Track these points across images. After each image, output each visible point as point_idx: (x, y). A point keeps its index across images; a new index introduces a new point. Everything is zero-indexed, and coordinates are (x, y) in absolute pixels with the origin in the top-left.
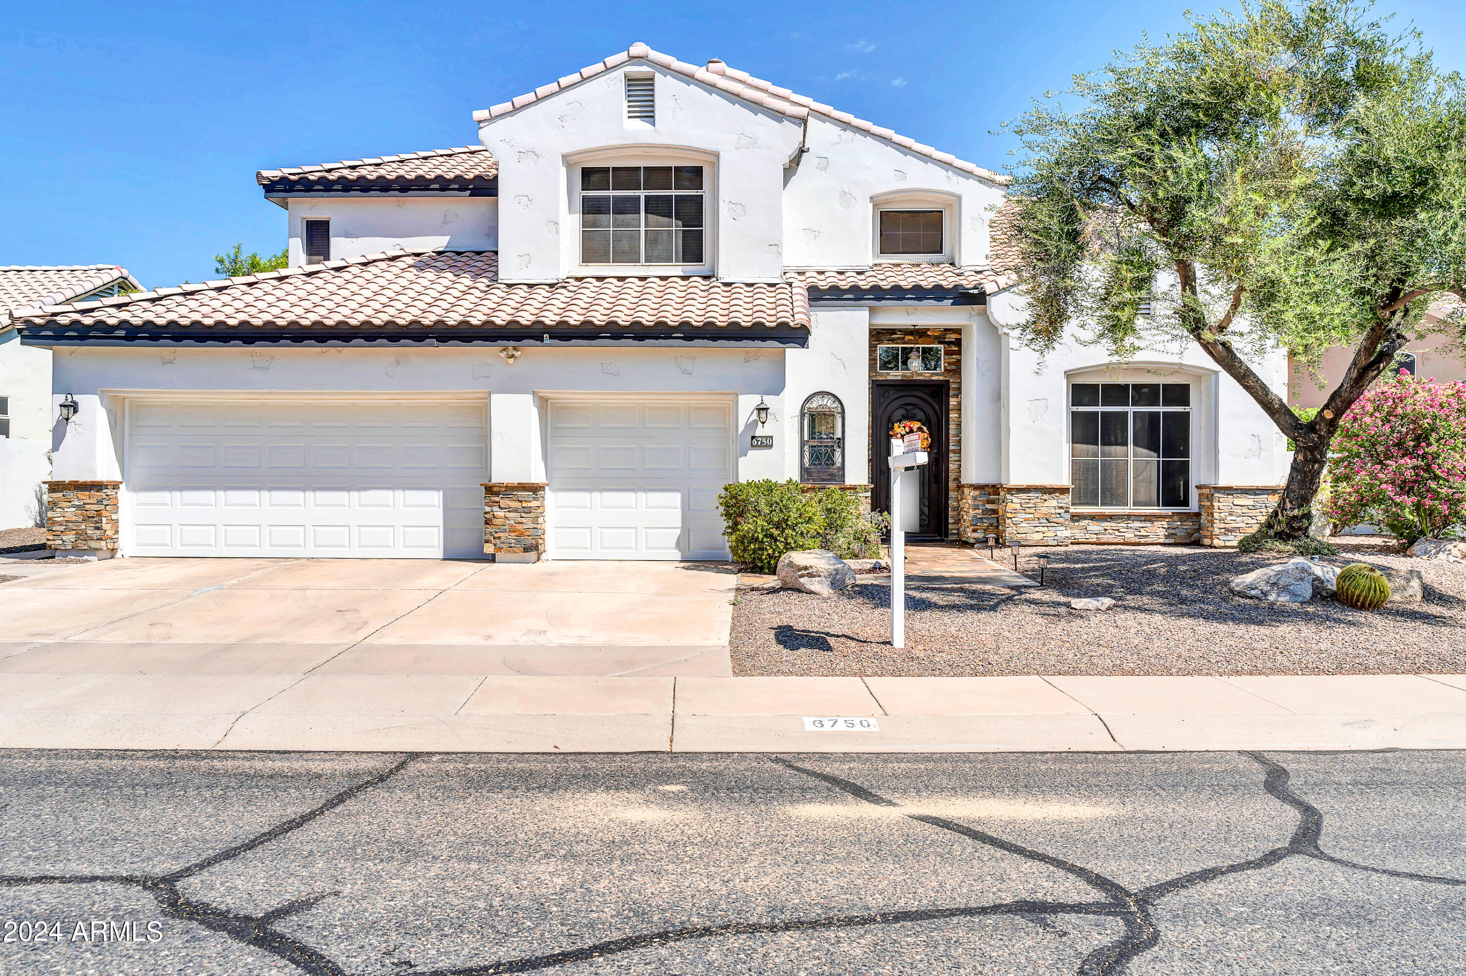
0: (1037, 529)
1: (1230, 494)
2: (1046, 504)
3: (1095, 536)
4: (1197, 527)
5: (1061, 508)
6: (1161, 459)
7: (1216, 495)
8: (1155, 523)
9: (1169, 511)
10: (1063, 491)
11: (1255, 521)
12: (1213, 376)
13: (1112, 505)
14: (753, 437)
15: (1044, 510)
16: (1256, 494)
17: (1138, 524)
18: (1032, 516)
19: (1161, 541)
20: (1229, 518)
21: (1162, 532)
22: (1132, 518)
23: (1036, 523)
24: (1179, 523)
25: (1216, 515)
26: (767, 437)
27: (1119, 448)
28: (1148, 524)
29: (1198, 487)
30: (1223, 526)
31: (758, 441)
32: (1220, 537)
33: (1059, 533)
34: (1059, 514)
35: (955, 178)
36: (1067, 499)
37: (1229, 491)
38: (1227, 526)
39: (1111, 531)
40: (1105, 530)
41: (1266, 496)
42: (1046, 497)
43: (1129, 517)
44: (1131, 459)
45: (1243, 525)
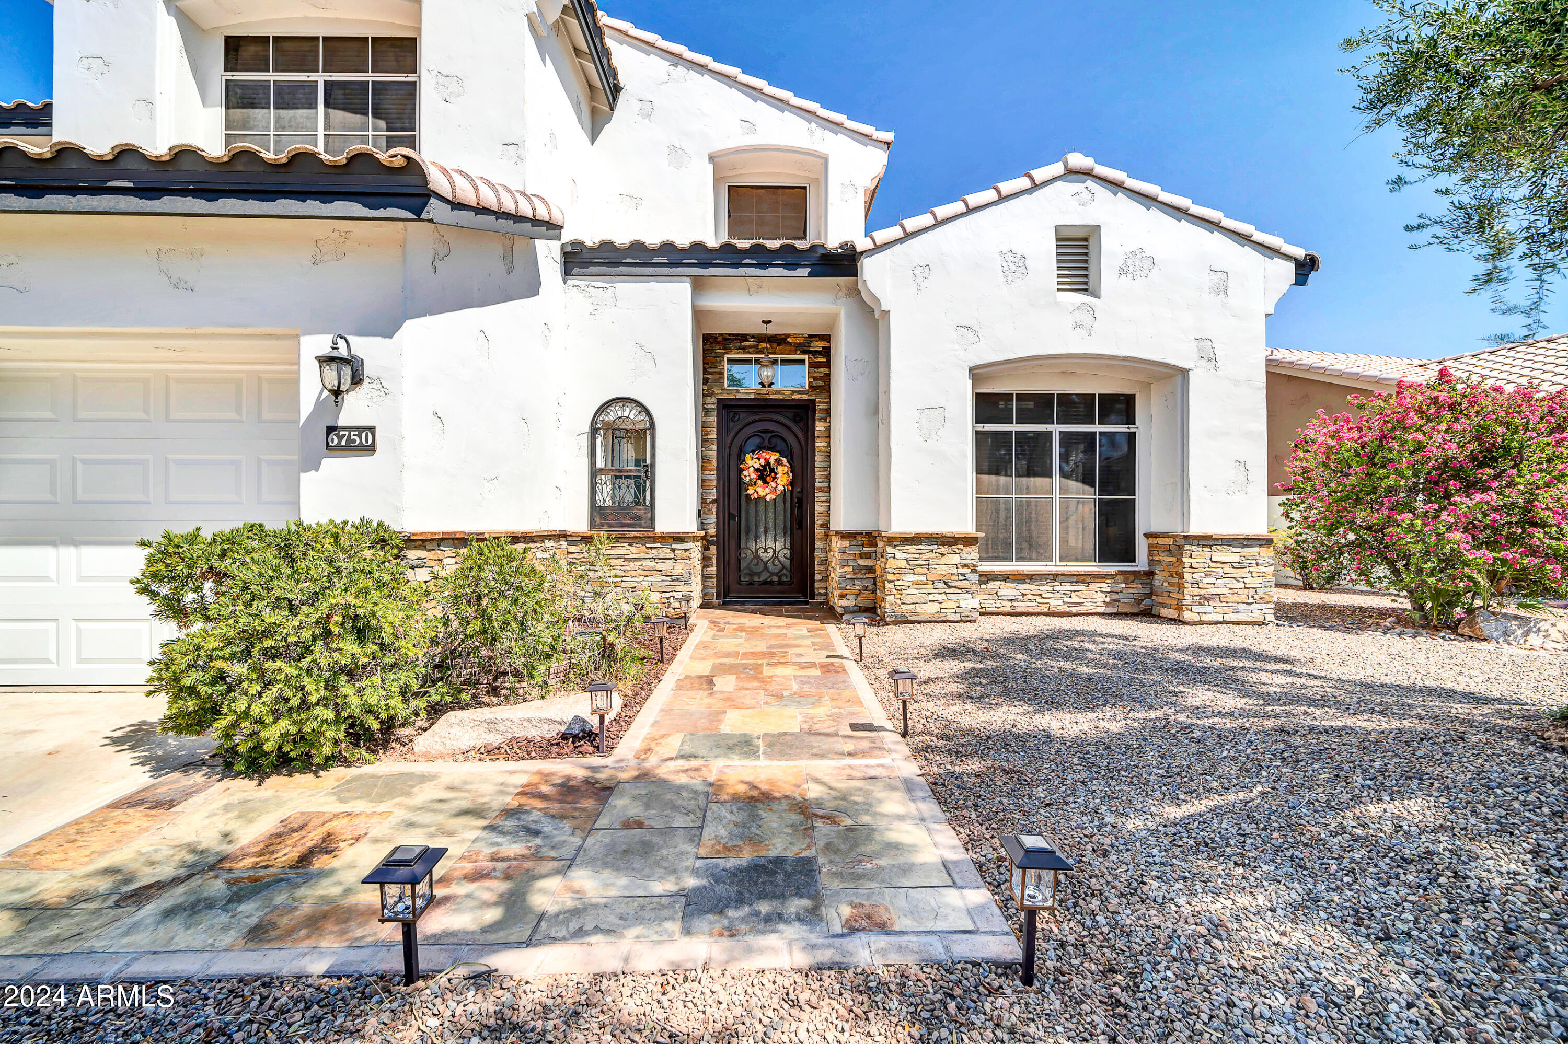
0: (931, 597)
1: (1204, 546)
2: (944, 560)
3: (1009, 604)
4: (1147, 591)
5: (966, 566)
6: (1097, 497)
7: (1187, 547)
8: (1091, 585)
9: (1111, 568)
10: (968, 541)
11: (1242, 585)
12: (1179, 378)
13: (1031, 560)
14: (331, 430)
15: (941, 570)
16: (1244, 546)
17: (1068, 587)
18: (923, 578)
19: (1102, 609)
20: (1206, 581)
21: (1100, 598)
22: (1060, 578)
23: (930, 588)
24: (1123, 585)
25: (1187, 576)
26: (361, 429)
27: (1039, 480)
28: (1081, 587)
29: (1146, 535)
30: (1197, 591)
31: (340, 438)
32: (1194, 608)
33: (963, 604)
34: (963, 575)
35: (819, 132)
36: (973, 553)
37: (1205, 541)
38: (1203, 592)
39: (1031, 597)
40: (1023, 595)
41: (1257, 549)
42: (943, 550)
43: (1055, 577)
44: (1057, 496)
45: (1226, 591)
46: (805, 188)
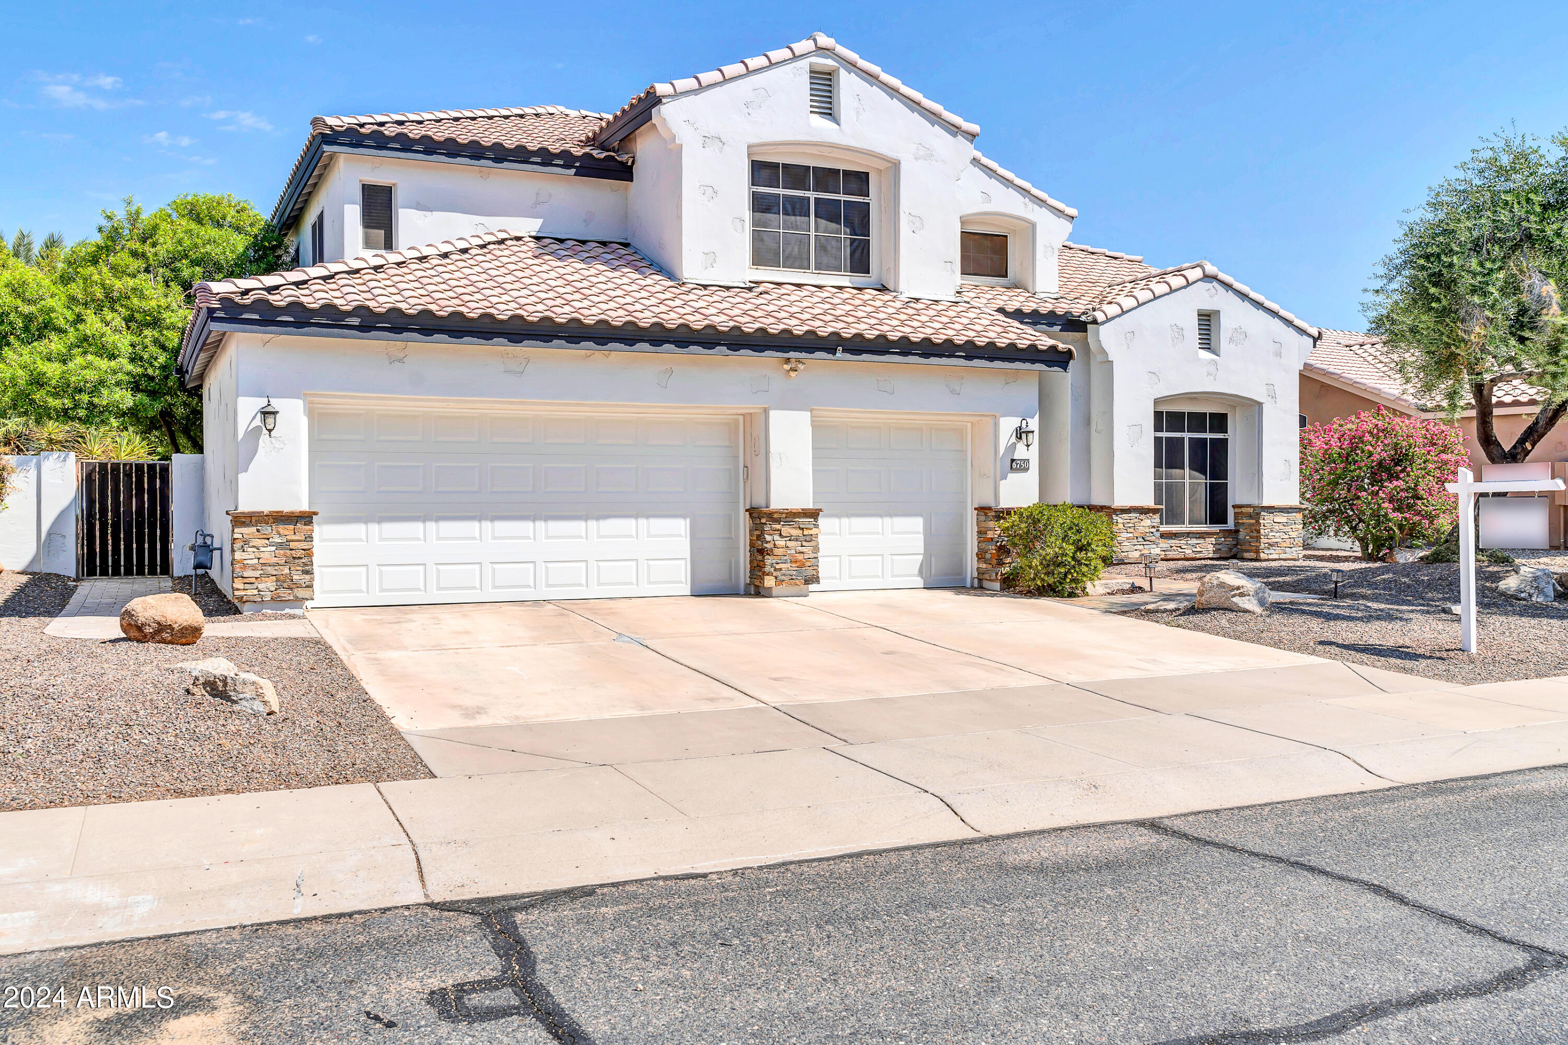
0: (1136, 547)
1: (1270, 513)
2: (1142, 523)
3: (1163, 553)
4: (1235, 543)
5: (1153, 527)
6: (1208, 481)
7: (1263, 513)
8: (1207, 539)
9: (1216, 528)
10: (1154, 511)
11: (1288, 536)
12: (1257, 407)
13: (1173, 524)
14: (1013, 461)
15: (1141, 529)
16: (1289, 513)
17: (1194, 541)
18: (1131, 535)
19: (1211, 556)
20: (1271, 534)
21: (1211, 548)
22: (1191, 535)
23: (1135, 542)
24: (1223, 539)
25: (1262, 531)
26: (1024, 460)
27: (1178, 471)
28: (1201, 541)
29: (1234, 507)
30: (1266, 541)
31: (1017, 464)
32: (1265, 551)
33: (1152, 551)
34: (1152, 533)
35: (1030, 205)
36: (1156, 519)
37: (1271, 509)
38: (1270, 541)
39: (1175, 548)
40: (1171, 547)
41: (1294, 514)
42: (1142, 517)
43: (1188, 535)
44: (1187, 481)
45: (1280, 540)
46: (1006, 236)
